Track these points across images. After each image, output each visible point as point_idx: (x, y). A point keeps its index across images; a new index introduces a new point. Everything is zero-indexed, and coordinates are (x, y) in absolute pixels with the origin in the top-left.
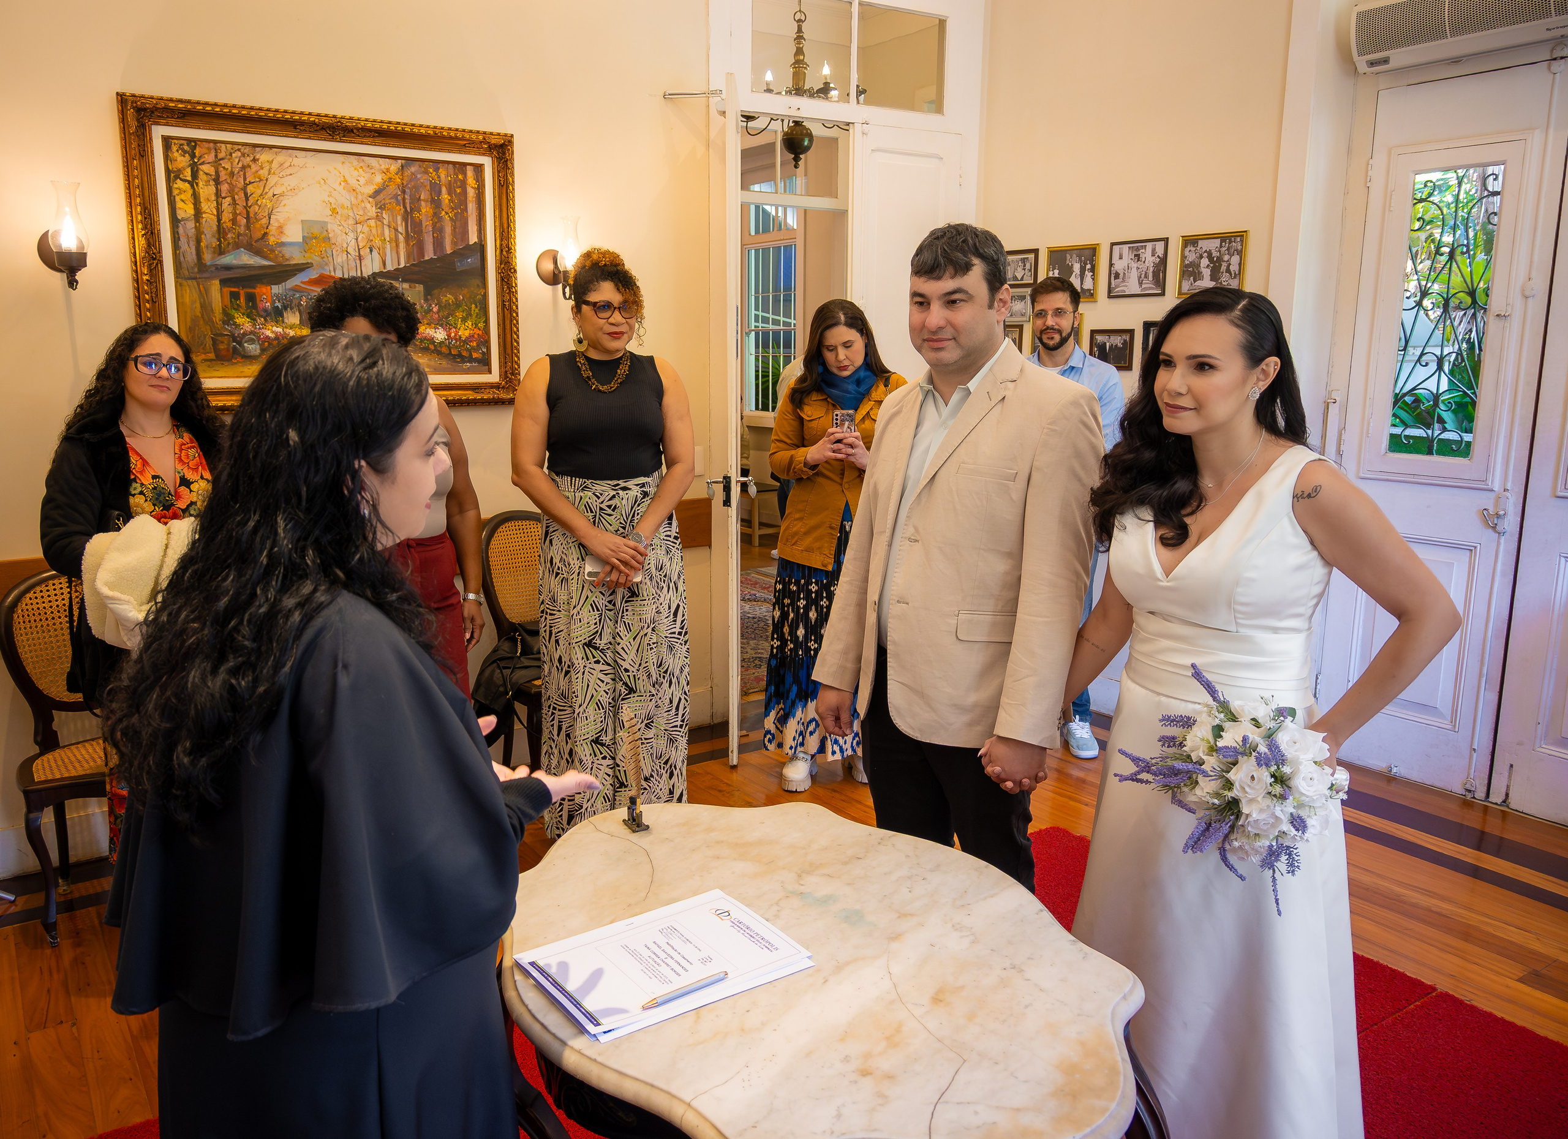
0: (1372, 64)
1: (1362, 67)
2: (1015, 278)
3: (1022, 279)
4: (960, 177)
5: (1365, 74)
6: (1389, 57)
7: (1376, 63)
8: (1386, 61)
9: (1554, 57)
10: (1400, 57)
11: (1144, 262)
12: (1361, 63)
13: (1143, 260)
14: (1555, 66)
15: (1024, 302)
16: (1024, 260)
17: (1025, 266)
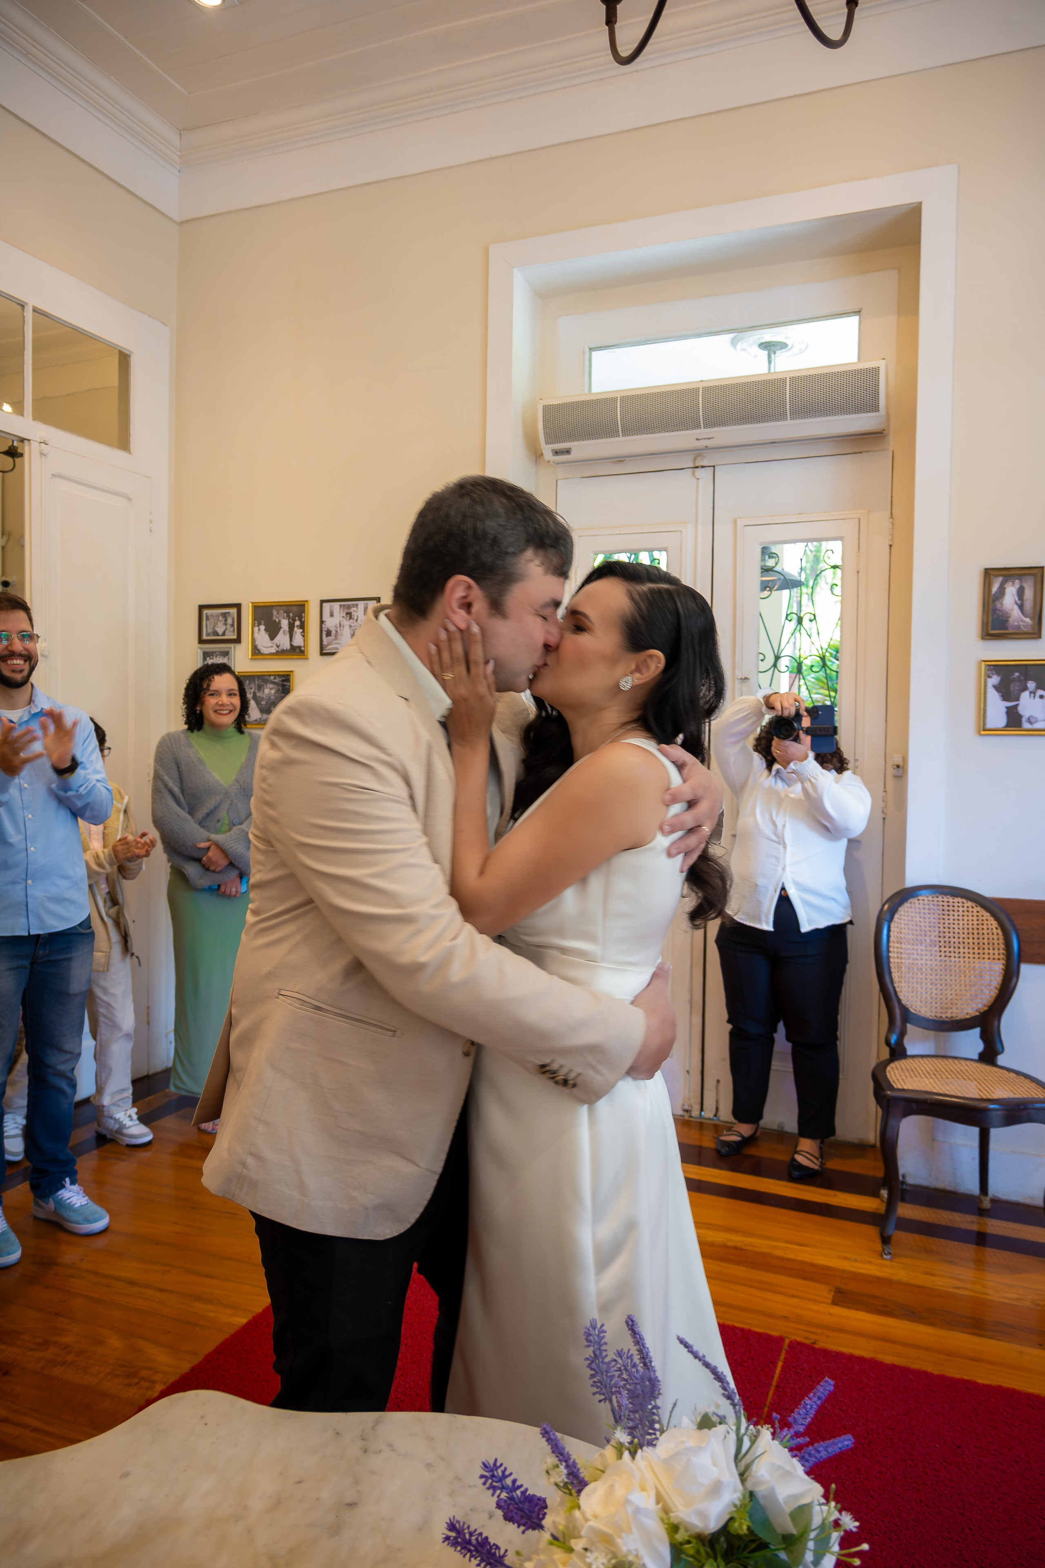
0: (556, 453)
1: (548, 455)
2: (215, 633)
3: (224, 634)
4: (151, 522)
5: (549, 462)
6: (570, 449)
7: (560, 452)
8: (568, 452)
9: (697, 465)
10: (581, 449)
11: (357, 620)
12: (547, 450)
13: (356, 618)
14: (699, 472)
15: (227, 657)
16: (225, 615)
17: (226, 620)
